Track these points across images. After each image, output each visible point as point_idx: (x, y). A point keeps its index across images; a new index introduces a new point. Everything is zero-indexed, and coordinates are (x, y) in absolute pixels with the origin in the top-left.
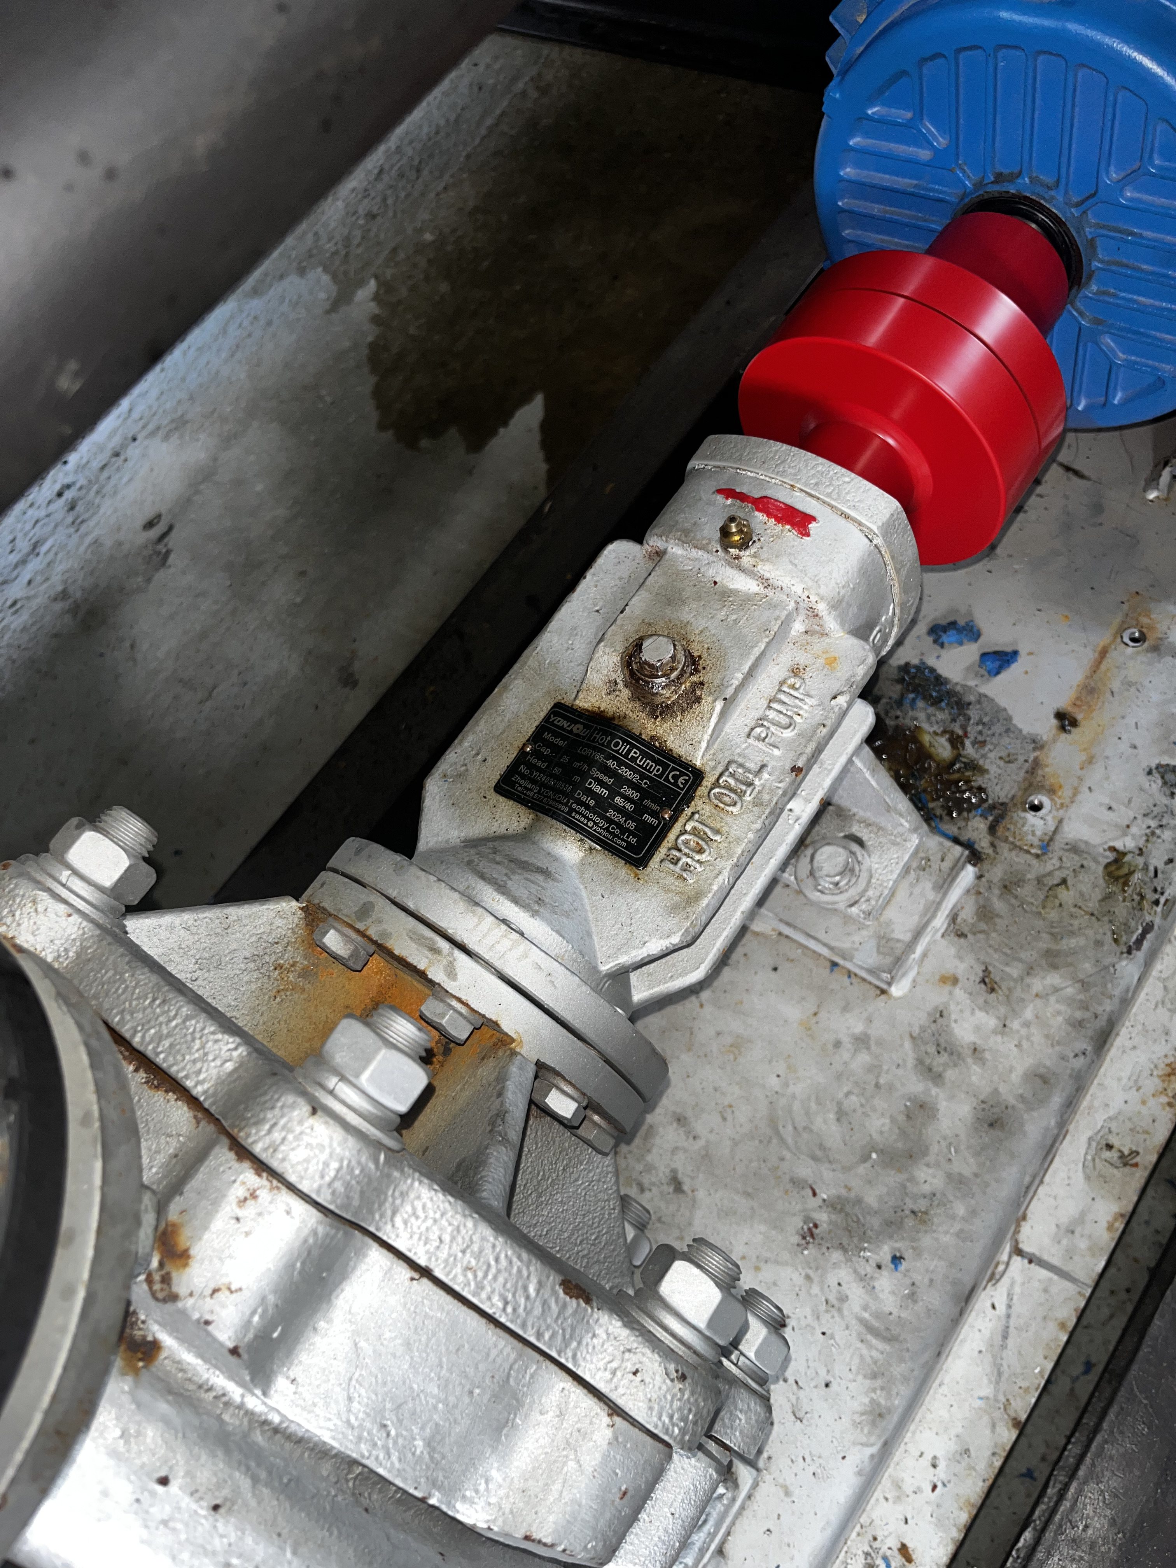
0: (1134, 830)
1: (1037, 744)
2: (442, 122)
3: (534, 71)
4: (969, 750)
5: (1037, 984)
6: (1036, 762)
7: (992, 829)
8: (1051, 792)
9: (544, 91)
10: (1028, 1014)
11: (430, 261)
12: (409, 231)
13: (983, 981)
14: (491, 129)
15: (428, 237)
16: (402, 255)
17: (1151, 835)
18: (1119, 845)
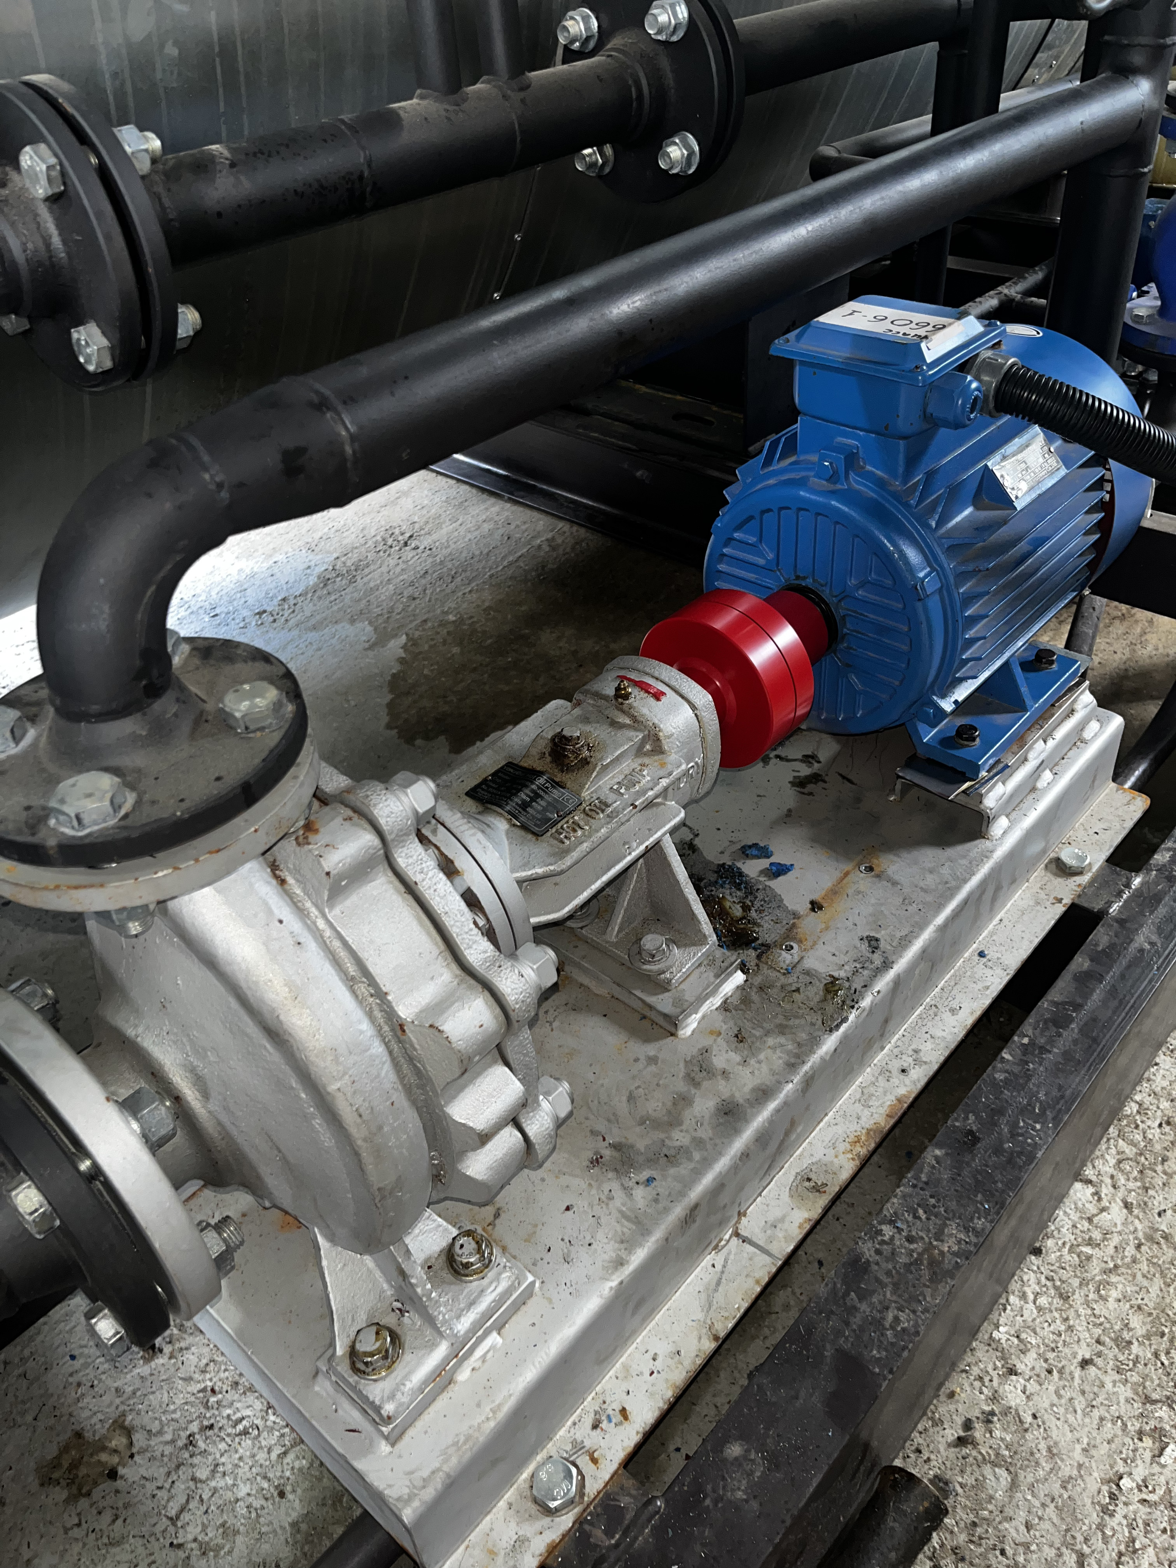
0: (846, 967)
1: (796, 915)
2: (477, 553)
3: (550, 536)
4: (753, 914)
5: (771, 1041)
6: (794, 925)
7: (759, 957)
8: (800, 942)
9: (553, 549)
10: (762, 1056)
11: (449, 633)
12: (439, 611)
13: (736, 1036)
14: (510, 564)
15: (451, 618)
16: (430, 624)
17: (856, 972)
18: (836, 974)
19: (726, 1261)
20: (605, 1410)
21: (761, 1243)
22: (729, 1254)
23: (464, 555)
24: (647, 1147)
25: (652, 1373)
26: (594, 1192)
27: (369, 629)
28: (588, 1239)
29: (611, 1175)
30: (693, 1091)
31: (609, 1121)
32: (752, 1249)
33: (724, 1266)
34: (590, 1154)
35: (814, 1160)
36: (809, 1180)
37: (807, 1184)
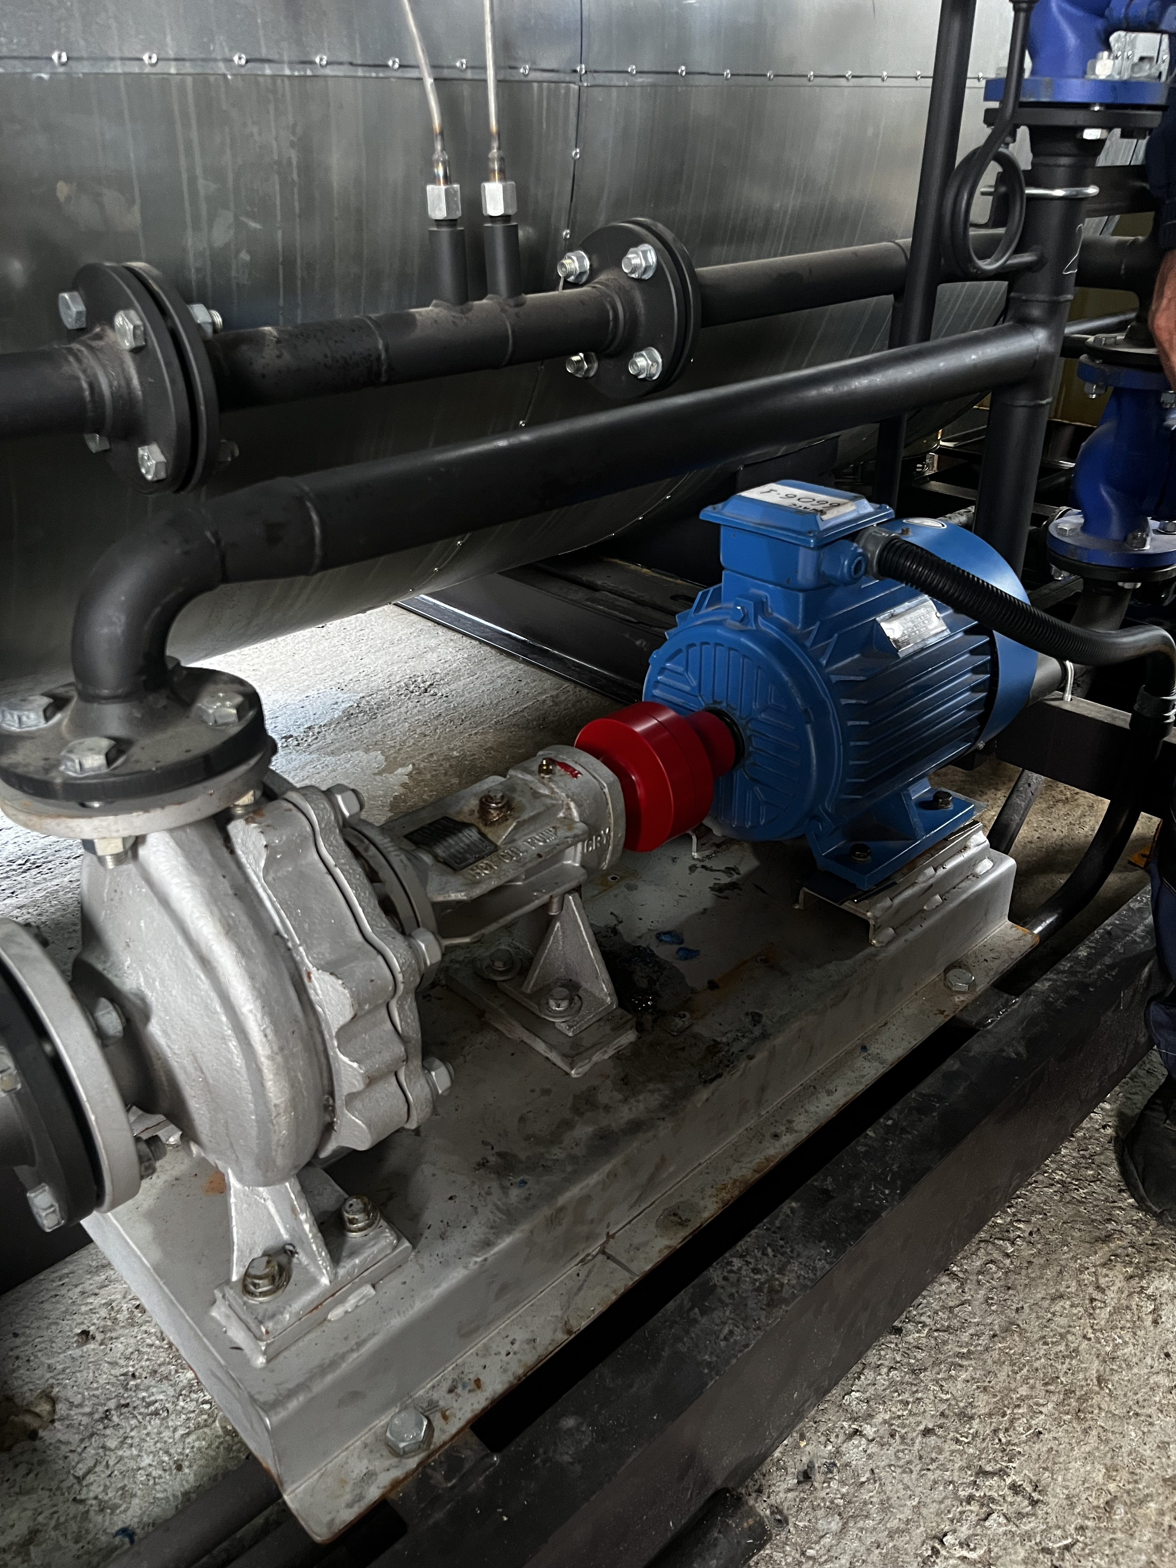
0: (729, 1035)
1: (693, 991)
2: (488, 702)
3: (554, 693)
4: (657, 986)
5: (651, 1086)
6: (690, 999)
7: (655, 1021)
8: (692, 1012)
9: (556, 704)
10: (641, 1097)
11: (451, 766)
12: (445, 748)
13: (623, 1080)
14: (516, 713)
15: (455, 753)
16: (435, 758)
17: (736, 1039)
18: (718, 1039)
19: (590, 1272)
20: (462, 1379)
21: (623, 1261)
22: (594, 1266)
23: (475, 703)
24: (528, 1157)
25: (508, 1354)
26: (476, 1187)
27: (381, 758)
28: (464, 1223)
29: (492, 1176)
30: (577, 1118)
31: (499, 1135)
32: (615, 1265)
33: (587, 1276)
34: (479, 1159)
35: (682, 1199)
36: (675, 1215)
37: (673, 1218)
